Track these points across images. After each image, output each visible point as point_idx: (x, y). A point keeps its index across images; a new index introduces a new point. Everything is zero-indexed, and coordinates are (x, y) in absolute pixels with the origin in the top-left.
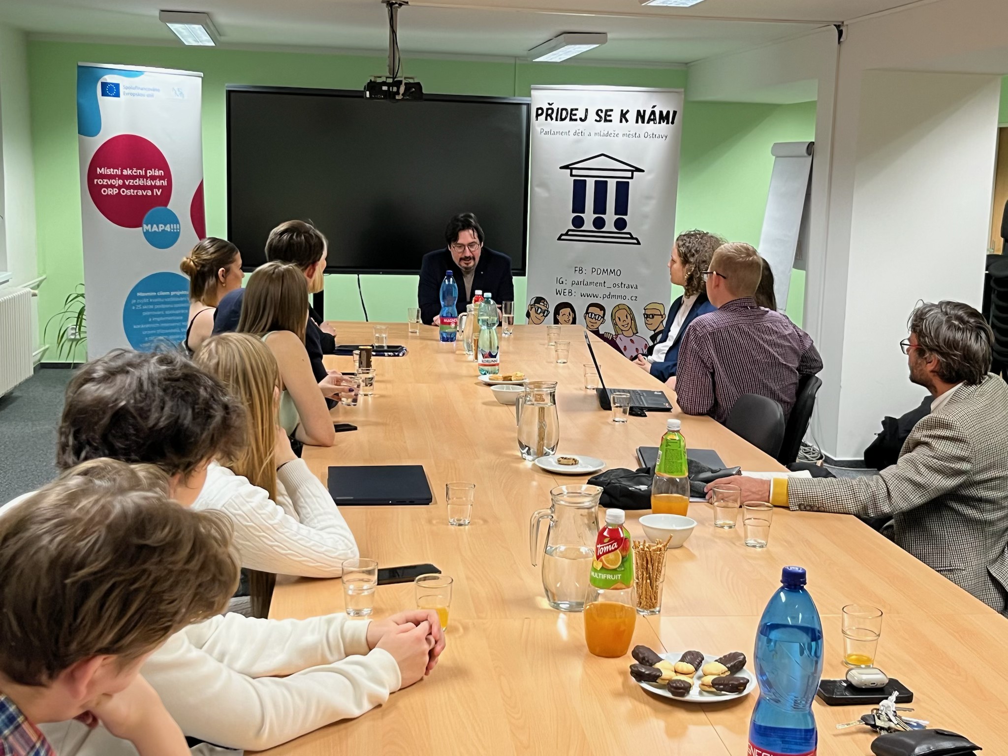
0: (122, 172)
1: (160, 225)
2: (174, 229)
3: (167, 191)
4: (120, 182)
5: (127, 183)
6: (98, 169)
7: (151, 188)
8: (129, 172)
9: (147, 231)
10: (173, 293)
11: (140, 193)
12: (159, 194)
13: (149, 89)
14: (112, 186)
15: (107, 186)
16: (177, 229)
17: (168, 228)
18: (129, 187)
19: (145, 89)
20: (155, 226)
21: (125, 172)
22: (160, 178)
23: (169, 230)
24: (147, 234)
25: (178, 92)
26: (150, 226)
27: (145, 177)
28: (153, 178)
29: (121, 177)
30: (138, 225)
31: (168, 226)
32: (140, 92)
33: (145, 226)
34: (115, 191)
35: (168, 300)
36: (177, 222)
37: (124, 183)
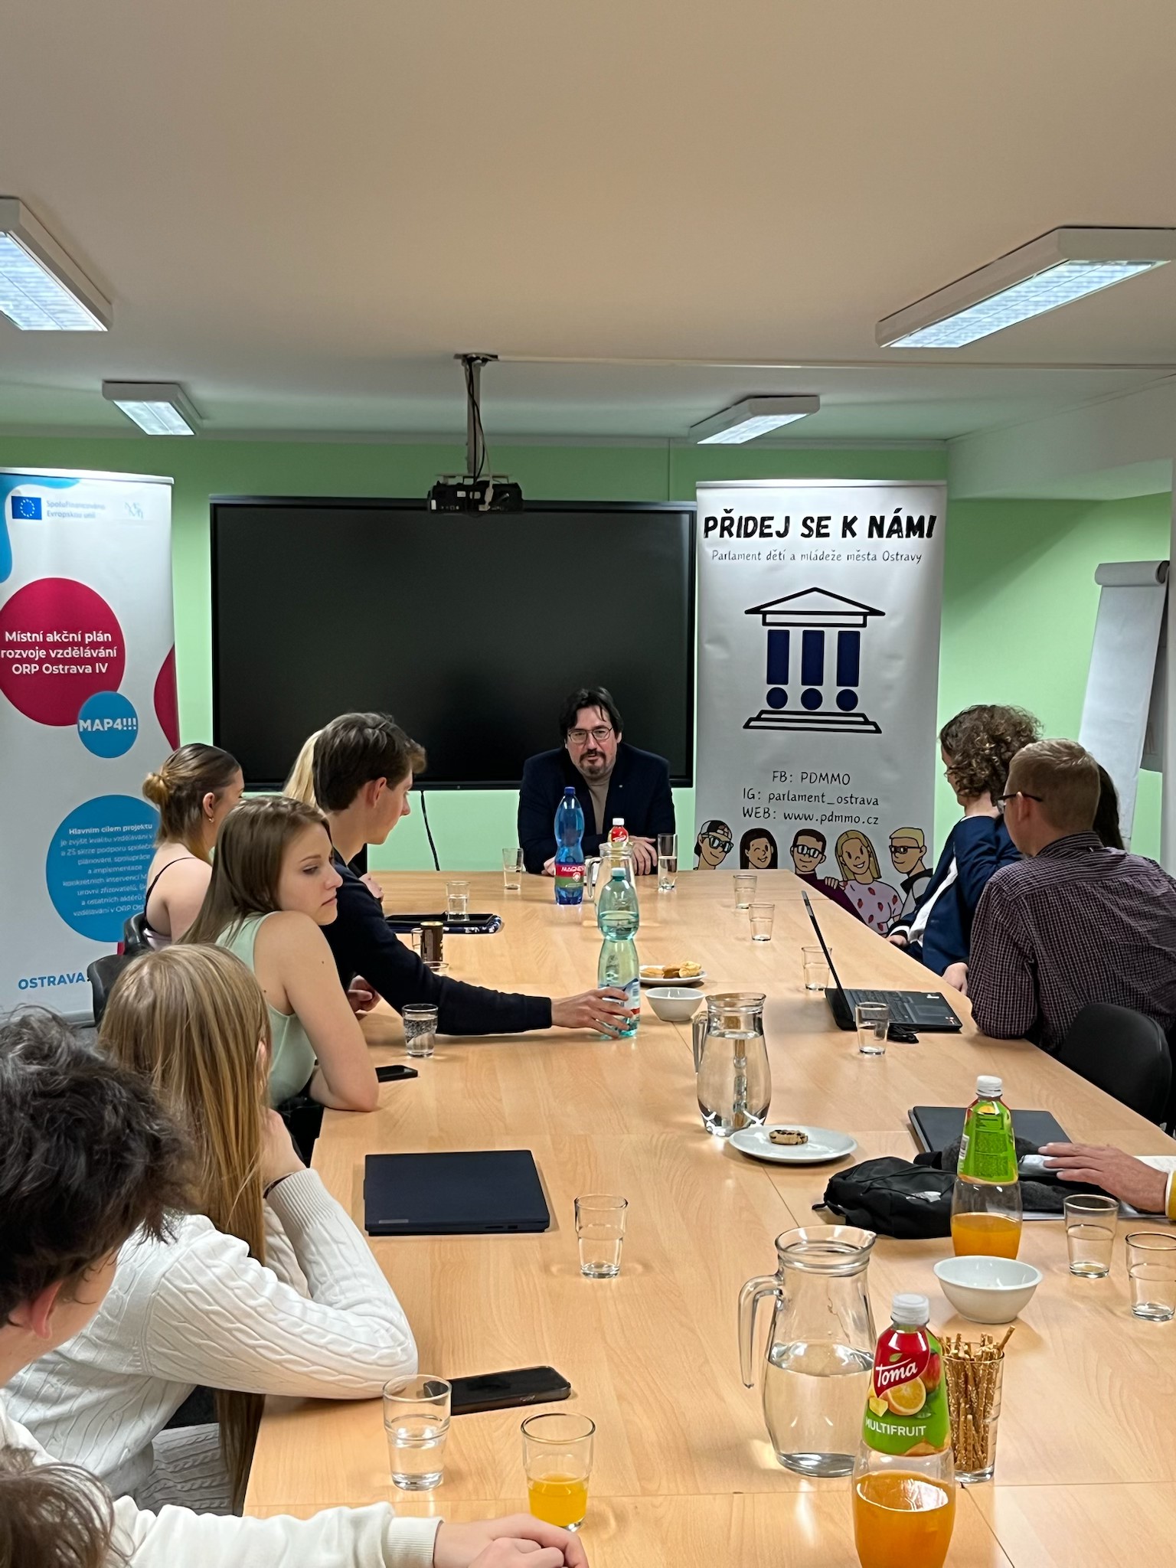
0: (45, 637)
1: (106, 721)
2: (127, 726)
3: (117, 665)
4: (42, 653)
5: (53, 655)
6: (7, 634)
7: (92, 661)
8: (57, 637)
9: (85, 730)
10: (125, 829)
11: (74, 669)
12: (104, 671)
13: (89, 506)
14: (29, 661)
15: (21, 661)
16: (132, 725)
17: (118, 725)
18: (56, 662)
19: (83, 506)
20: (97, 721)
21: (50, 638)
22: (107, 645)
23: (120, 727)
24: (84, 735)
25: (133, 509)
26: (89, 721)
27: (81, 644)
28: (95, 645)
29: (44, 645)
30: (73, 722)
31: (119, 721)
32: (74, 510)
33: (81, 722)
34: (34, 668)
35: (119, 839)
36: (133, 714)
37: (48, 654)
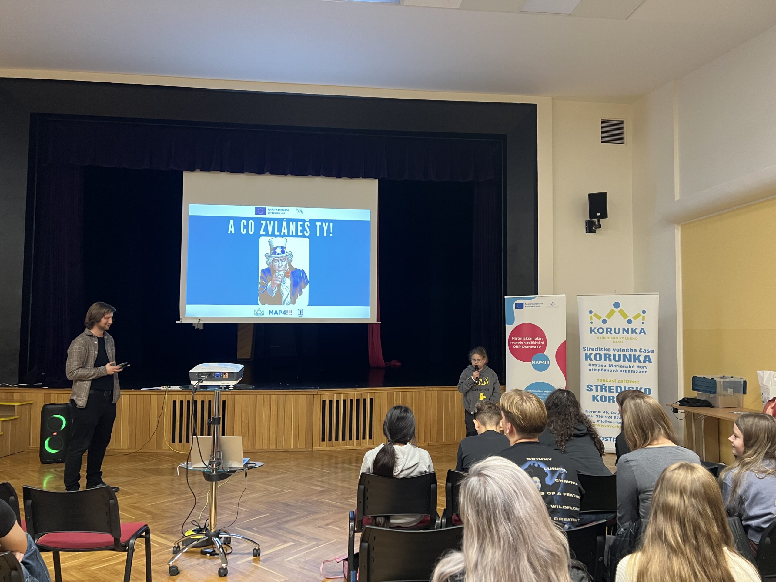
0: (523, 338)
1: (540, 361)
2: (546, 363)
3: (544, 347)
4: (522, 343)
5: (525, 343)
6: (512, 338)
7: (536, 345)
8: (527, 339)
9: (534, 363)
10: (544, 392)
11: (531, 347)
12: (540, 348)
13: (538, 304)
15: (516, 345)
16: (548, 363)
17: (543, 363)
19: (536, 304)
20: (537, 361)
22: (541, 341)
23: (544, 363)
24: (533, 365)
25: (552, 304)
27: (534, 340)
28: (537, 341)
30: (530, 361)
31: (544, 361)
32: (533, 305)
33: (533, 361)
34: (519, 347)
35: (542, 394)
36: (548, 360)
